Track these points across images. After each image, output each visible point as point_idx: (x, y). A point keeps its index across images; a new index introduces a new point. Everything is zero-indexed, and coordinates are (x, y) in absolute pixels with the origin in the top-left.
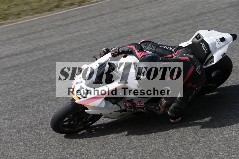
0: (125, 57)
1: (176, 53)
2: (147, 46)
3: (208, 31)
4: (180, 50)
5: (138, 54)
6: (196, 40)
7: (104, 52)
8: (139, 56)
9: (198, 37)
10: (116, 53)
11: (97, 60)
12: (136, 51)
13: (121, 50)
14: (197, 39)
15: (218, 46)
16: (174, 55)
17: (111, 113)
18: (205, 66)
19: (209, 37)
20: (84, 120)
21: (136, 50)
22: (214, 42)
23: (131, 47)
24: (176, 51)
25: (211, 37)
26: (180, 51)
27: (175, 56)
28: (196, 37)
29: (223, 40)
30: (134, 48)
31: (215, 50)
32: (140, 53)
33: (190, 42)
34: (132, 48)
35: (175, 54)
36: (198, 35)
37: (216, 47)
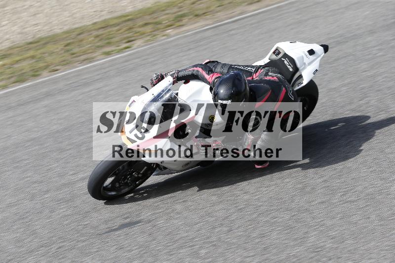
1: (258, 73)
3: (290, 42)
6: (274, 57)
7: (157, 78)
8: (210, 80)
9: (277, 52)
10: (175, 78)
13: (181, 74)
14: (276, 55)
19: (293, 50)
22: (301, 56)
24: (256, 71)
25: (296, 51)
27: (256, 77)
28: (274, 53)
29: (311, 52)
30: (200, 69)
31: (303, 66)
32: (211, 75)
33: (266, 60)
36: (277, 49)
37: (304, 61)
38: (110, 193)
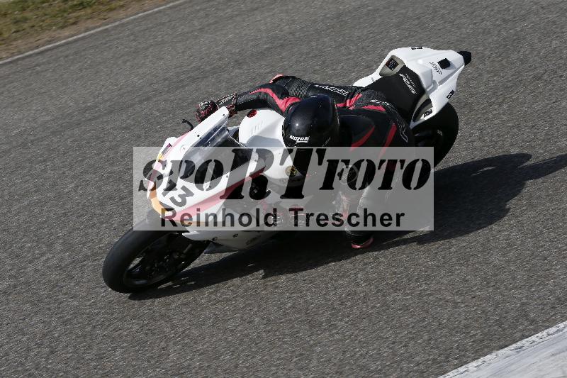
0: (251, 114)
1: (353, 100)
2: (289, 85)
3: (412, 49)
4: (359, 94)
5: (280, 102)
6: (388, 70)
7: (206, 108)
8: (283, 107)
9: (393, 63)
10: (232, 107)
11: (192, 128)
12: (275, 97)
13: (241, 100)
14: (391, 68)
15: (437, 77)
16: (348, 105)
17: (234, 236)
18: (414, 121)
19: (416, 60)
20: (176, 257)
21: (274, 95)
22: (428, 69)
23: (263, 90)
24: (351, 96)
25: (420, 62)
26: (361, 95)
27: (351, 106)
28: (388, 64)
29: (445, 64)
30: (269, 91)
31: (432, 86)
32: (285, 100)
33: (376, 76)
34: (266, 93)
35: (350, 102)
36: (392, 59)
37: (434, 79)
38: (137, 283)
